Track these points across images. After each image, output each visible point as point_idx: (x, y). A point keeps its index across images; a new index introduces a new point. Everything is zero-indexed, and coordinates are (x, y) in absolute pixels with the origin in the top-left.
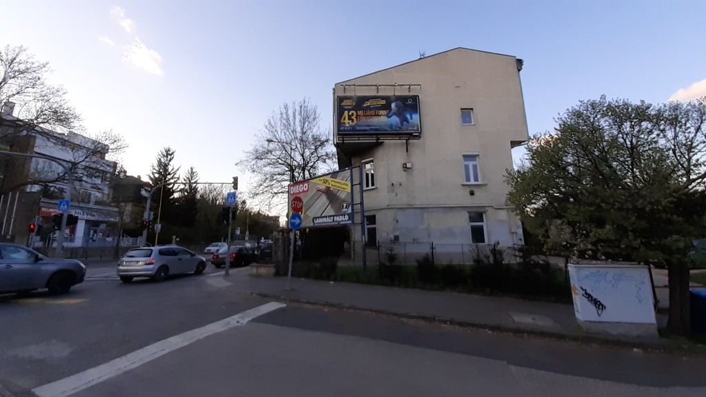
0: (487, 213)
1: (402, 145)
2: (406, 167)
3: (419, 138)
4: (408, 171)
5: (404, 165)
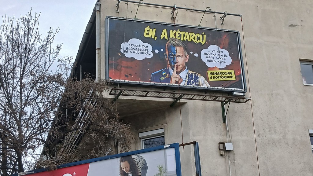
1: (215, 110)
2: (224, 149)
3: (244, 100)
4: (227, 157)
5: (221, 145)
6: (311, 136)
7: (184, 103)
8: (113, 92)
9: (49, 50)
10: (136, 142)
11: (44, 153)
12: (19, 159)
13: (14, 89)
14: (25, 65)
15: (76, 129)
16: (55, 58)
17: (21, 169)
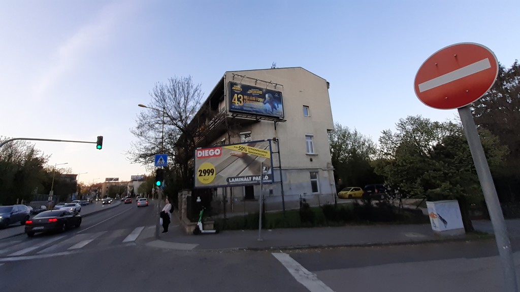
0: (319, 172)
1: (272, 124)
3: (283, 121)
6: (306, 136)
7: (260, 121)
10: (238, 136)
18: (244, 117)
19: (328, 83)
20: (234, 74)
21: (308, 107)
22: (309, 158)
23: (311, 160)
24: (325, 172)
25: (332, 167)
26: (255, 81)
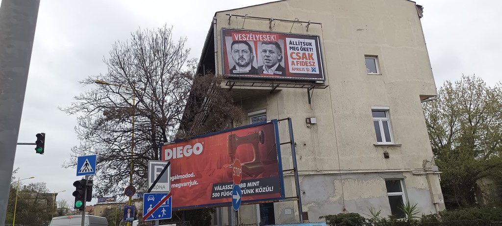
0: (406, 180)
1: (303, 94)
2: (310, 123)
3: (324, 87)
4: (312, 128)
5: (308, 120)
6: (373, 111)
7: (281, 90)
8: (228, 84)
9: (180, 54)
10: (246, 119)
11: (180, 128)
12: (164, 133)
13: (157, 83)
14: (164, 66)
15: (203, 111)
16: (184, 60)
17: (166, 140)
18: (248, 86)
19: (420, 8)
20: (230, 14)
21: (377, 57)
22: (381, 152)
23: (386, 156)
24: (419, 177)
25: (436, 168)
26: (268, 22)
